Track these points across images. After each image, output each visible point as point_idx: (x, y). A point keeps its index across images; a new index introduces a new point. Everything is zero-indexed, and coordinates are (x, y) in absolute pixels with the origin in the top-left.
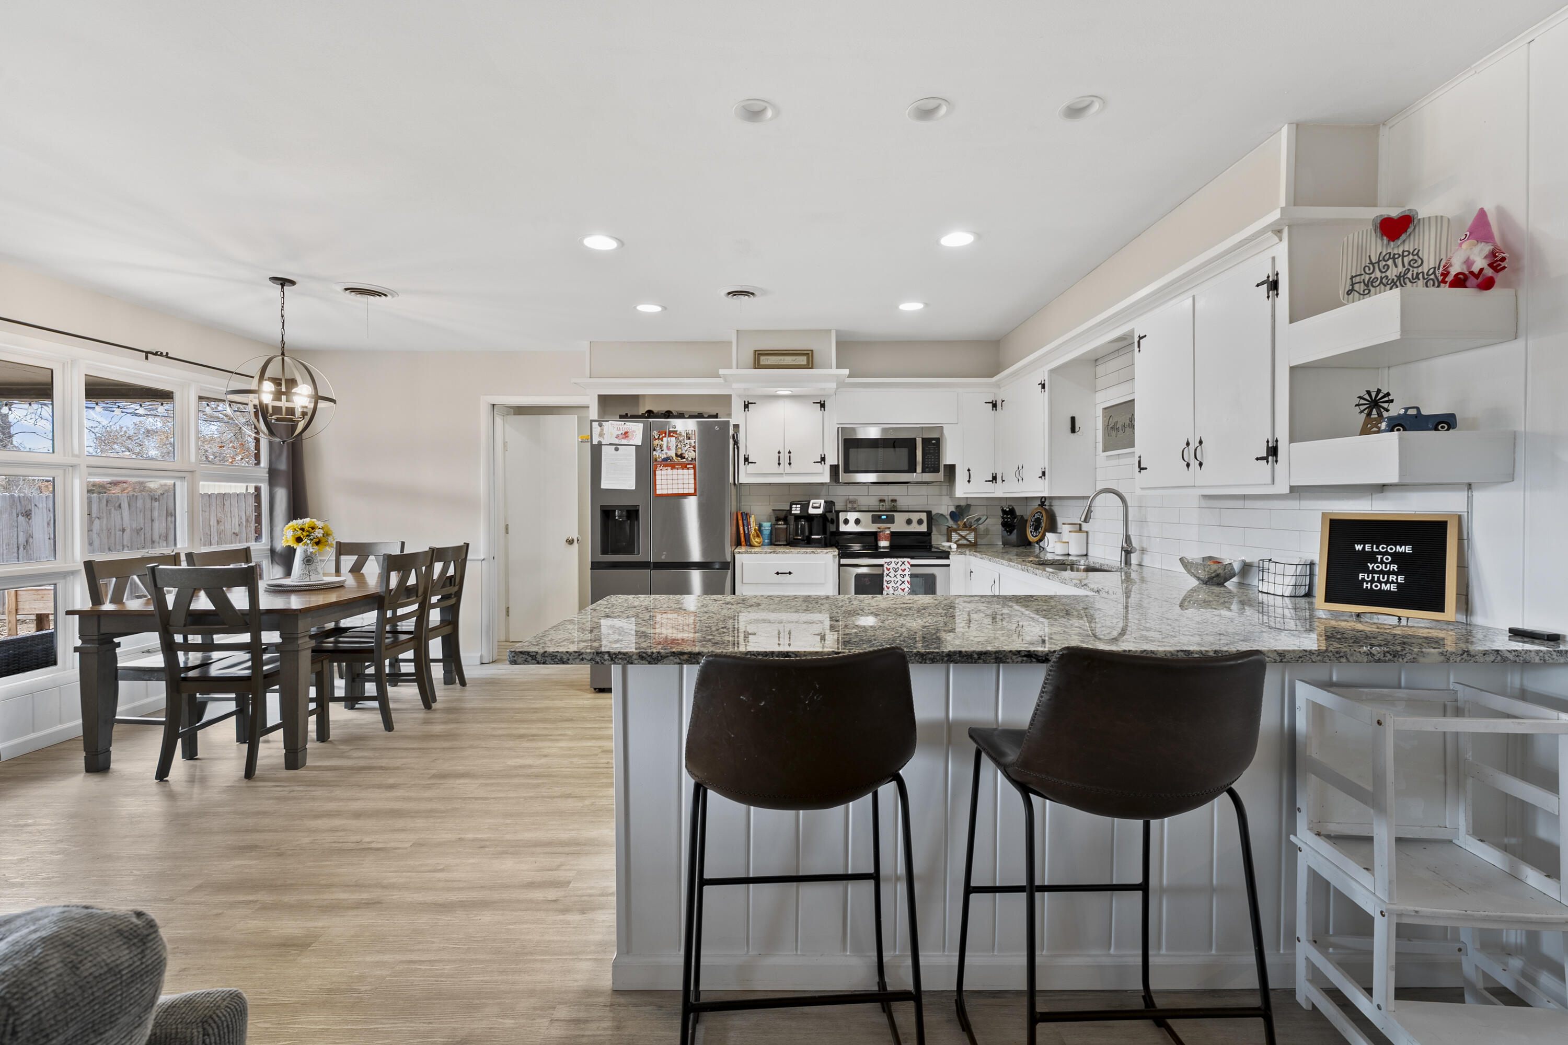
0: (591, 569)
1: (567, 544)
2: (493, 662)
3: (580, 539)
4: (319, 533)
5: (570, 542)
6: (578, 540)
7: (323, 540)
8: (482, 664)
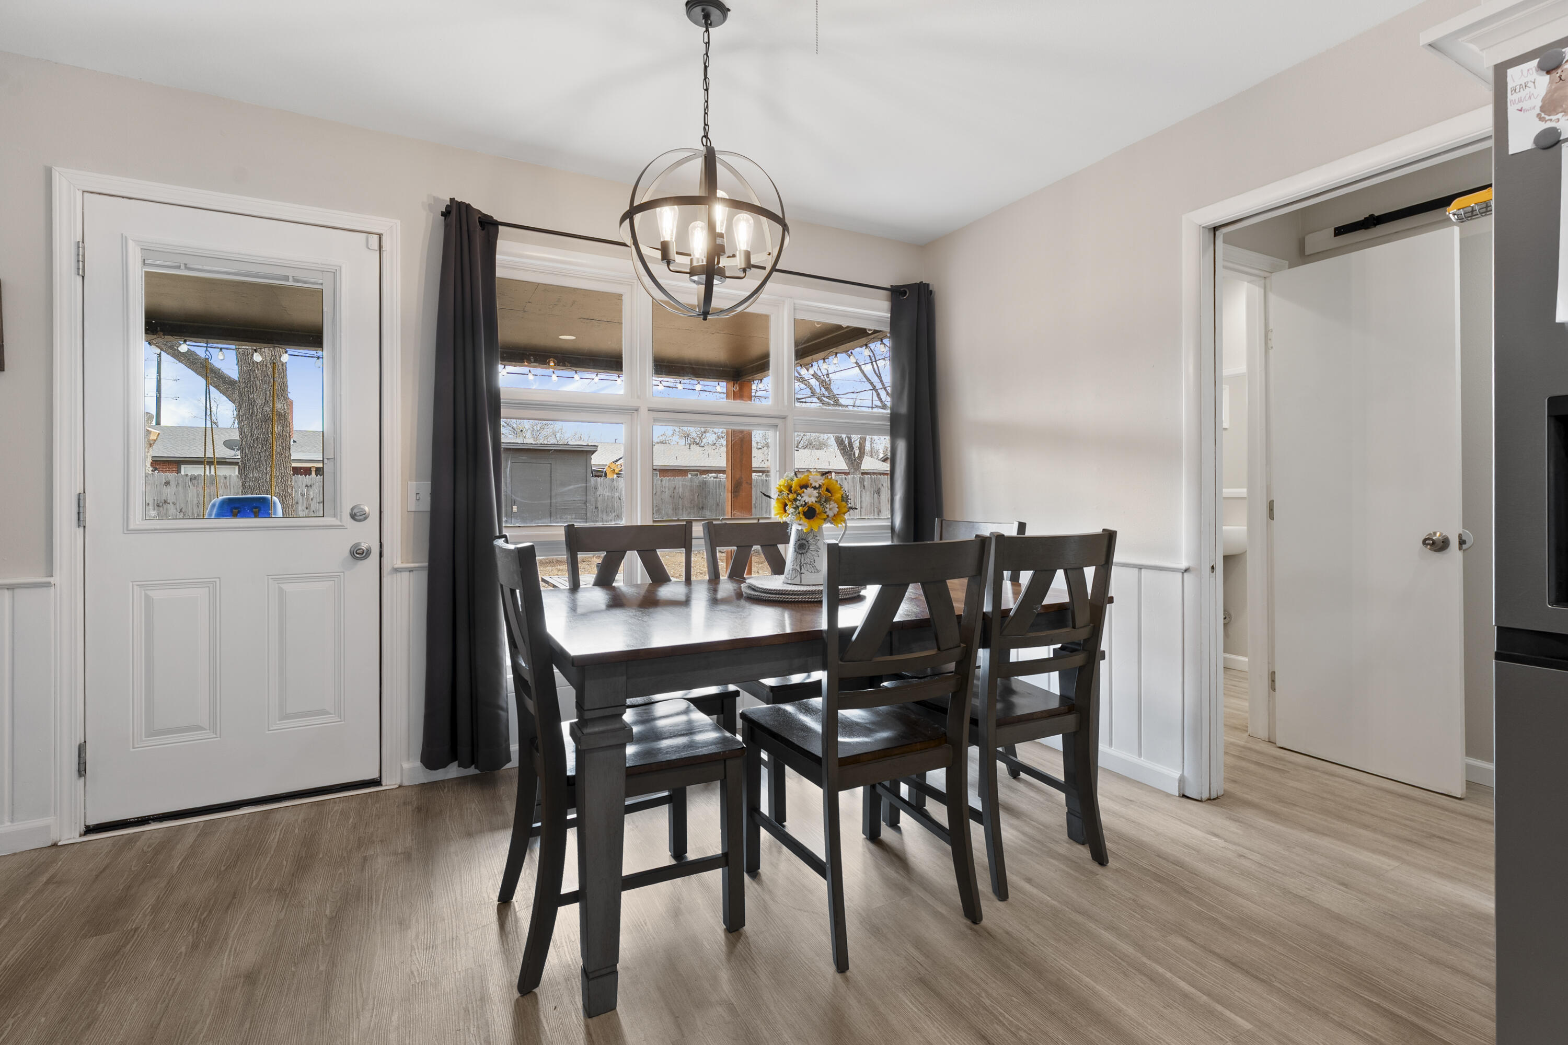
0: (1498, 656)
1: (1427, 550)
2: (1209, 799)
3: (1470, 538)
4: (810, 496)
5: (1438, 545)
6: (1462, 542)
7: (818, 508)
8: (1184, 796)
